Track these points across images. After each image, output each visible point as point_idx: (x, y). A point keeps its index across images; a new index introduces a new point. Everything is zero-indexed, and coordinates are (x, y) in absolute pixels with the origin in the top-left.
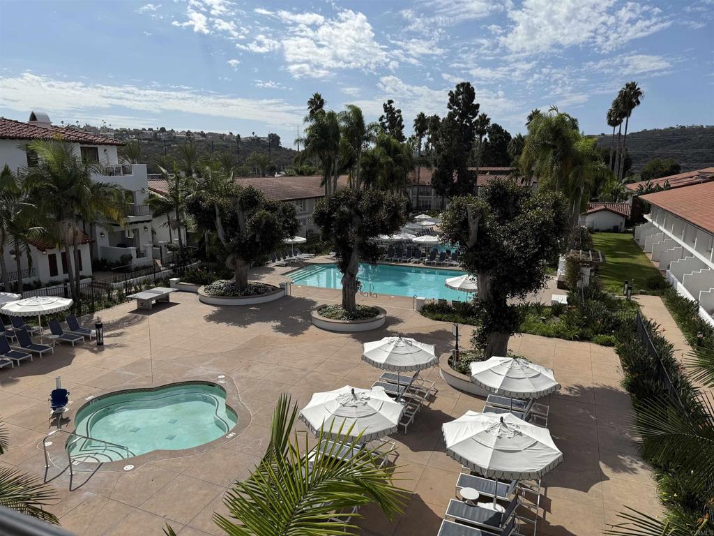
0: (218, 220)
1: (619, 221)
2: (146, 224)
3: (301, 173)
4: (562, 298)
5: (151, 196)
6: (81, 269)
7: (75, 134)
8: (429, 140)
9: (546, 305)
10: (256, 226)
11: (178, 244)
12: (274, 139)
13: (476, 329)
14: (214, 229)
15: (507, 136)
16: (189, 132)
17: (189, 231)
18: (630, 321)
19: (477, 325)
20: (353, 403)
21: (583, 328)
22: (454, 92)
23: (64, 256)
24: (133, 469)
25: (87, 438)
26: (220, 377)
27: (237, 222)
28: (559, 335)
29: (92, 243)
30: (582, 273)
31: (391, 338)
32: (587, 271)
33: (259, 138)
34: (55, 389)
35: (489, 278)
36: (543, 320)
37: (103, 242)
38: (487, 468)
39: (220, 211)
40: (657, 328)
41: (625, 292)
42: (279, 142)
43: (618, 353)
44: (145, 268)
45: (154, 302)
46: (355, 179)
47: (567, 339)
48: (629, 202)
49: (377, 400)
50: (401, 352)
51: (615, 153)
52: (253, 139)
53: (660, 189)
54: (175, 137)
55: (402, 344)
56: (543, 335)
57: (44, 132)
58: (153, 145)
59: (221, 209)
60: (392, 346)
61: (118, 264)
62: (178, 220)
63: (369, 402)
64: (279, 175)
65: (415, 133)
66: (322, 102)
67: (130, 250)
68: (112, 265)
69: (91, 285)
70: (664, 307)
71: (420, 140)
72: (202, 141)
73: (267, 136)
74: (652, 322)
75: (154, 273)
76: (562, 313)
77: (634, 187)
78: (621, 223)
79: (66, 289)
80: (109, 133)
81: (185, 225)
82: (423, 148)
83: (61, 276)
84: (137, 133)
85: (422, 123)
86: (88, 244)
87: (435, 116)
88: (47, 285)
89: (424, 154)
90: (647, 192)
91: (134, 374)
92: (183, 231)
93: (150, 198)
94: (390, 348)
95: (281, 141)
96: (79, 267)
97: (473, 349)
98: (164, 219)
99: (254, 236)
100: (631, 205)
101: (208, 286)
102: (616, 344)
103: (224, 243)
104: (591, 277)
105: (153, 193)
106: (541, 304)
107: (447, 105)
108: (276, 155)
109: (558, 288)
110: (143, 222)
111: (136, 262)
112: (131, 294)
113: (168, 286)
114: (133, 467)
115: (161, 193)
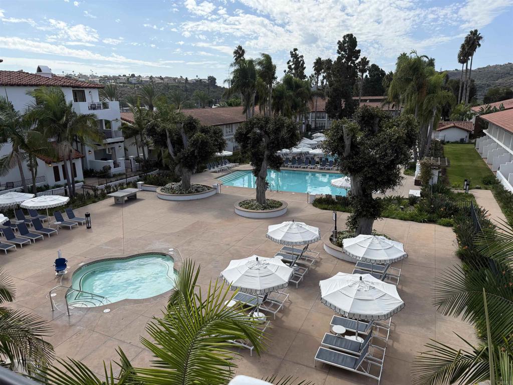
0: (169, 141)
1: (464, 135)
2: (120, 143)
3: (230, 105)
4: (417, 192)
5: (123, 124)
6: (76, 176)
7: (68, 81)
8: (324, 78)
9: (404, 197)
10: (194, 144)
11: (142, 157)
12: (212, 80)
13: (350, 216)
14: (166, 147)
15: (383, 73)
16: (151, 77)
17: (150, 148)
18: (465, 209)
19: (351, 213)
20: (257, 267)
21: (431, 213)
22: (341, 41)
23: (64, 167)
24: (110, 312)
25: (80, 291)
26: (170, 250)
27: (182, 142)
28: (413, 219)
29: (83, 158)
30: (433, 174)
31: (288, 222)
32: (436, 173)
33: (201, 80)
34: (58, 258)
35: (359, 179)
36: (402, 208)
37: (90, 157)
38: (348, 311)
39: (169, 134)
40: (486, 213)
41: (465, 187)
42: (215, 83)
43: (455, 231)
44: (120, 175)
45: (126, 198)
46: (268, 109)
47: (419, 222)
48: (473, 120)
49: (275, 265)
50: (294, 232)
51: (463, 83)
52: (197, 81)
53: (496, 111)
54: (142, 81)
55: (294, 226)
56: (401, 219)
57: (47, 80)
58: (127, 86)
59: (170, 132)
60: (288, 228)
61: (101, 172)
62: (142, 140)
63: (268, 266)
64: (215, 107)
65: (314, 72)
66: (243, 52)
67: (109, 162)
68: (97, 173)
69: (83, 187)
70: (493, 198)
71: (318, 78)
72: (161, 83)
73: (207, 78)
74: (482, 209)
75: (126, 178)
76: (416, 203)
77: (477, 109)
78: (466, 137)
79: (66, 190)
80: (95, 79)
81: (147, 144)
82: (319, 84)
83: (63, 181)
84: (115, 78)
85: (319, 65)
86: (80, 159)
87: (329, 59)
88: (53, 188)
89: (320, 88)
90: (487, 113)
91: (112, 248)
92: (146, 149)
93: (122, 125)
94: (286, 230)
95: (216, 81)
96: (74, 174)
97: (348, 230)
98: (133, 140)
99: (194, 151)
100: (474, 123)
101: (162, 187)
102: (454, 226)
103: (173, 156)
104: (439, 176)
105: (124, 122)
106: (401, 197)
107: (336, 51)
108: (214, 92)
109: (415, 185)
110: (118, 142)
111: (113, 171)
112: (110, 193)
113: (136, 187)
114: (109, 310)
115: (130, 122)
